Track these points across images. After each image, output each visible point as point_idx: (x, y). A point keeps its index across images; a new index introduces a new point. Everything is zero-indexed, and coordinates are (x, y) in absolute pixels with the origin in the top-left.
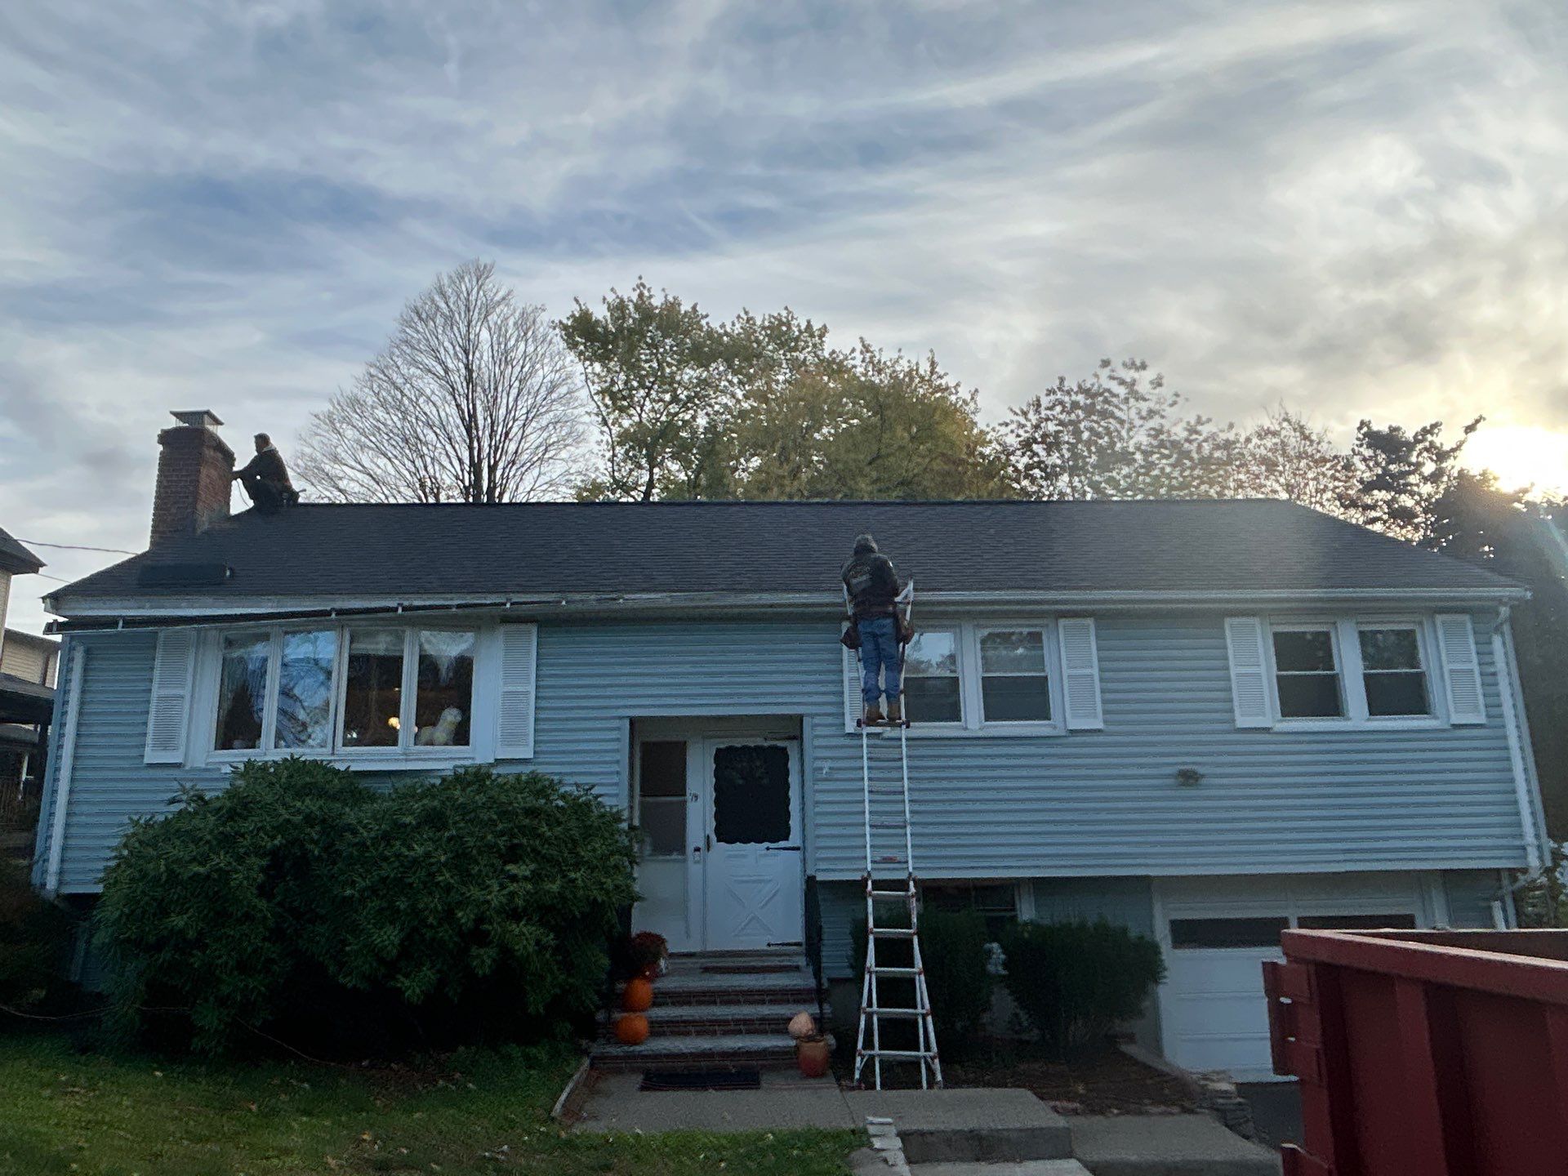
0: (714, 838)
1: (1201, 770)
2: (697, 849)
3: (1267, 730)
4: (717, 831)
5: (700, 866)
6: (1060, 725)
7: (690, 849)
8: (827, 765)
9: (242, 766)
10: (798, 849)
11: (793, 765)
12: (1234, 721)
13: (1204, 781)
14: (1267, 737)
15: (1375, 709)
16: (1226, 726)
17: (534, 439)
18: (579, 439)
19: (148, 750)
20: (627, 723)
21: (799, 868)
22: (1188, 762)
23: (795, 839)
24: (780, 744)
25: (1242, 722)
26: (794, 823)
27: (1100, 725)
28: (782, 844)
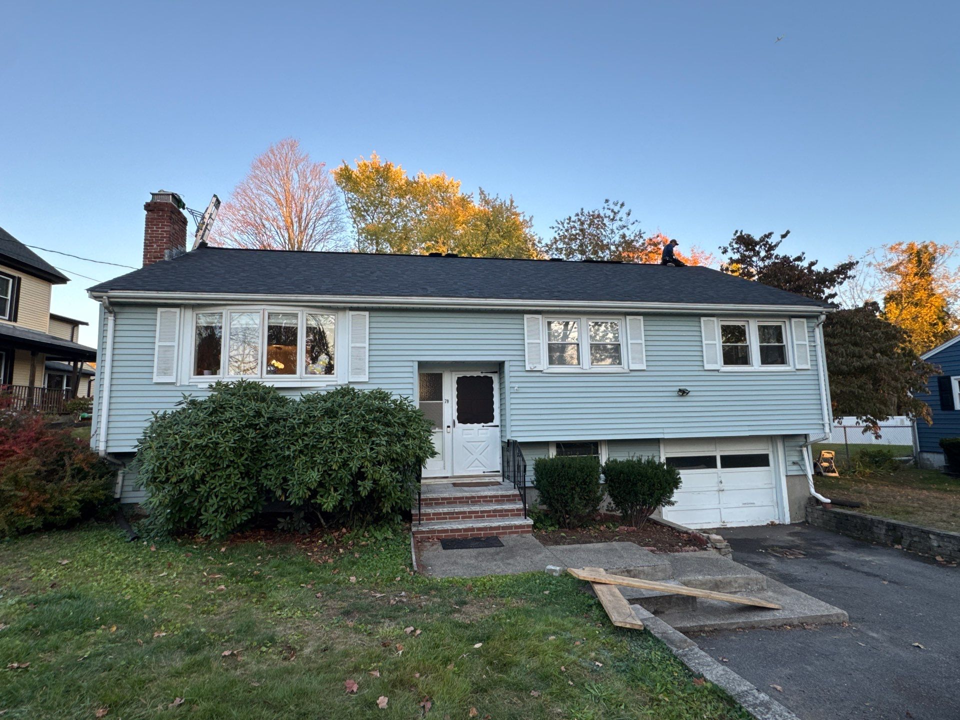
0: (457, 421)
1: (689, 389)
2: (449, 427)
3: (718, 371)
4: (458, 418)
5: (450, 435)
6: (626, 367)
7: (445, 426)
8: (517, 385)
9: (214, 384)
10: (497, 426)
11: (496, 386)
12: (703, 366)
13: (690, 394)
14: (716, 373)
15: (765, 361)
16: (701, 368)
17: (319, 229)
18: (342, 229)
19: (155, 374)
20: (416, 364)
21: (499, 434)
22: (683, 385)
23: (497, 421)
24: (489, 375)
25: (707, 367)
26: (496, 413)
27: (644, 368)
28: (490, 424)
